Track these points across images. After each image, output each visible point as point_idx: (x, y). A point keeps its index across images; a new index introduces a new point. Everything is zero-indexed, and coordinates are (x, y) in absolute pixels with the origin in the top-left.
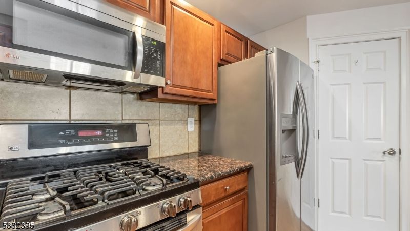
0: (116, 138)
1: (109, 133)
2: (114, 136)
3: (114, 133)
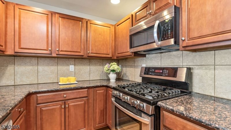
0: (167, 75)
1: (165, 72)
2: (166, 73)
3: (166, 72)
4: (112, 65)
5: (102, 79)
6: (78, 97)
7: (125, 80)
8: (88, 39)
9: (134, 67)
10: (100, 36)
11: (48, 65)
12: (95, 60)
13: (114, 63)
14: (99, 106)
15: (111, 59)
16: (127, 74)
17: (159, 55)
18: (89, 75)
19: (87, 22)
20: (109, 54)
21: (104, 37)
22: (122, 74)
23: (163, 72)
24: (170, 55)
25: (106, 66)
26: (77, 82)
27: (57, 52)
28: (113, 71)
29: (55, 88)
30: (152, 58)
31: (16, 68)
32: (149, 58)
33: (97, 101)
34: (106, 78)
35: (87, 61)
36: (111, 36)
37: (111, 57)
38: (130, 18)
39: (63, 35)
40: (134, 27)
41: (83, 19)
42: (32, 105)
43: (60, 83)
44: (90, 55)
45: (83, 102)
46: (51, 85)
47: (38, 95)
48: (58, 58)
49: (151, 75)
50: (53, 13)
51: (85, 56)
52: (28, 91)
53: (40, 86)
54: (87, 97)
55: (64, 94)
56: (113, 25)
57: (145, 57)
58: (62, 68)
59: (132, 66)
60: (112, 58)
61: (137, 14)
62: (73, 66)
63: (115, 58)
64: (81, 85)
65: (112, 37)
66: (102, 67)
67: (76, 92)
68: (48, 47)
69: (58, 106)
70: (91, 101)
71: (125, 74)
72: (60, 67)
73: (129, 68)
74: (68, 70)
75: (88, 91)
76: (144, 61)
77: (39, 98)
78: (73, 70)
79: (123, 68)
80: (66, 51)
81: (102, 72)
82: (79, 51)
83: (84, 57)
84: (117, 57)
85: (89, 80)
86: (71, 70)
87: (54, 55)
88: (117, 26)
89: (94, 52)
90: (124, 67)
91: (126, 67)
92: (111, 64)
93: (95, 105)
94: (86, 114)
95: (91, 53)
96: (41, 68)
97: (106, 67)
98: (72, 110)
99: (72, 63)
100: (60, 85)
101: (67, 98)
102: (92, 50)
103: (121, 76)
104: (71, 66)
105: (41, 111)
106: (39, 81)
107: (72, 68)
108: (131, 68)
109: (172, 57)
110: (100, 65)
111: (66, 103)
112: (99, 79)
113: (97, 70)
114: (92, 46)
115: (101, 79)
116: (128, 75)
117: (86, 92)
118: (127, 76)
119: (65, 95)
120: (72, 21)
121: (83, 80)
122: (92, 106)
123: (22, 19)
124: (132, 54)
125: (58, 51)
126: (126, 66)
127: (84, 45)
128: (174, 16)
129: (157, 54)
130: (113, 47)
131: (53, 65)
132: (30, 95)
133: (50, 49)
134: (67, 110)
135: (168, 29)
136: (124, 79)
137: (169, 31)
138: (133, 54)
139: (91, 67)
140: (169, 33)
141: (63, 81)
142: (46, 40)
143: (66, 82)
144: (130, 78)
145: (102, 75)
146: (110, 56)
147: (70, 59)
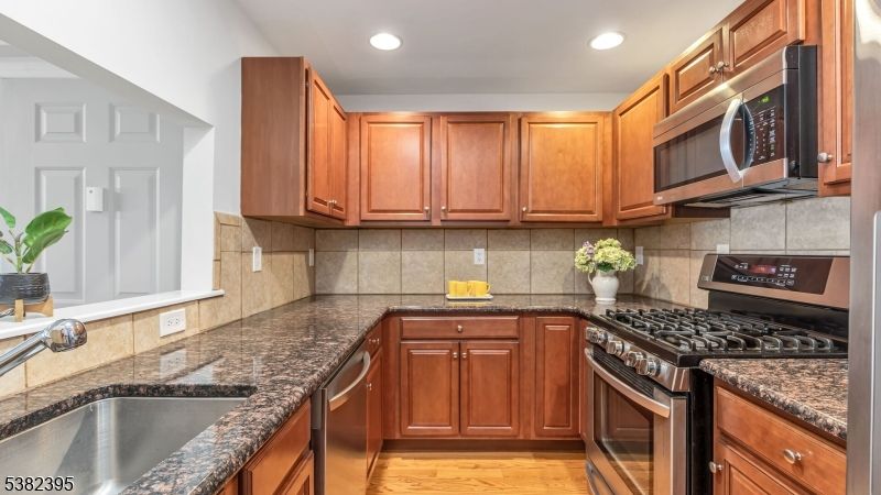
0: (790, 283)
1: (784, 272)
2: (789, 278)
3: (790, 273)
4: (601, 247)
5: (571, 291)
6: (492, 334)
7: (656, 300)
8: (524, 172)
9: (687, 252)
10: (561, 155)
11: (422, 248)
12: (546, 232)
13: (610, 240)
14: (554, 371)
15: (599, 225)
16: (663, 281)
17: (780, 208)
18: (528, 279)
19: (520, 121)
20: (591, 212)
21: (573, 158)
22: (648, 277)
23: (778, 271)
24: (822, 209)
25: (581, 250)
26: (491, 297)
27: (442, 213)
28: (605, 266)
29: (437, 304)
30: (753, 219)
31: (361, 254)
32: (741, 220)
33: (548, 355)
34: (585, 291)
35: (523, 235)
36: (600, 151)
37: (600, 219)
38: (658, 88)
39: (456, 171)
40: (671, 116)
41: (507, 114)
42: (391, 339)
43: (448, 296)
44: (527, 219)
45: (505, 352)
46: (428, 298)
47: (404, 319)
48: (444, 228)
49: (735, 282)
50: (433, 117)
51: (515, 222)
52: (385, 306)
53: (406, 299)
54: (516, 339)
55: (459, 322)
56: (608, 113)
57: (729, 216)
58: (455, 257)
59: (681, 252)
60: (604, 225)
61: (681, 73)
62: (482, 251)
63: (615, 223)
64: (501, 304)
65: (604, 153)
66: (568, 254)
67: (488, 321)
68: (422, 205)
69: (445, 352)
70: (528, 352)
71: (658, 279)
72: (449, 254)
73: (672, 259)
74: (470, 261)
75: (518, 321)
76: (723, 232)
77: (405, 326)
78: (483, 262)
79: (650, 259)
80: (462, 211)
81: (569, 269)
82: (497, 207)
83: (510, 224)
84: (622, 220)
85: (528, 292)
86: (476, 262)
87: (436, 223)
88: (621, 115)
89: (542, 206)
90: (652, 255)
91: (660, 256)
92: (598, 245)
93: (540, 367)
94: (515, 387)
95: (533, 212)
96: (407, 255)
97: (582, 252)
98: (477, 368)
99: (479, 242)
100: (449, 300)
101: (464, 335)
102: (534, 202)
103: (644, 287)
104: (476, 250)
105: (410, 356)
106: (404, 287)
107: (479, 255)
108: (678, 259)
109: (830, 217)
110: (564, 248)
111: (462, 347)
112: (561, 292)
113: (555, 264)
114: (533, 191)
115: (567, 292)
116: (667, 285)
117: (514, 326)
118: (663, 286)
119: (461, 325)
120: (479, 126)
121: (511, 291)
122: (533, 367)
123: (373, 145)
124: (667, 210)
125: (444, 211)
126: (660, 252)
127: (511, 190)
128: (784, 81)
129: (771, 206)
130: (609, 187)
131: (432, 249)
132: (389, 315)
133: (427, 208)
134: (464, 364)
135: (769, 128)
136: (653, 295)
137: (772, 133)
138: (670, 208)
139: (534, 254)
140: (772, 140)
141: (456, 291)
142: (418, 186)
143: (462, 294)
144: (673, 295)
145: (571, 278)
146: (596, 216)
147: (475, 232)
